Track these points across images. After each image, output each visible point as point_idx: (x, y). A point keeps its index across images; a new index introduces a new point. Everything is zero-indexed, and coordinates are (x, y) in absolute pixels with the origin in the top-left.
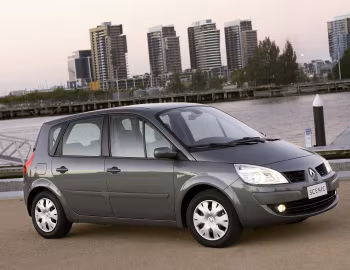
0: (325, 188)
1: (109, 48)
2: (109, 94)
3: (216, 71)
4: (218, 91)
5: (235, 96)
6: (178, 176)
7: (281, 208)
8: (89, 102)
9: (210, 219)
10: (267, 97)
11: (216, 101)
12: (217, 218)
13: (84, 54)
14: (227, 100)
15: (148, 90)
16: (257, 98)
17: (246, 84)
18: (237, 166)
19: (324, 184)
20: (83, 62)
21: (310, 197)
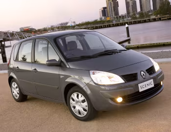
0: (153, 83)
1: (113, 6)
2: (112, 21)
3: (149, 12)
4: (148, 18)
5: (155, 20)
6: (61, 77)
7: (120, 100)
8: (104, 24)
9: (79, 104)
10: (166, 20)
11: (148, 22)
12: (82, 103)
13: (105, 8)
14: (152, 21)
15: (125, 19)
16: (162, 20)
17: (159, 15)
18: (91, 72)
19: (152, 80)
20: (104, 11)
21: (141, 90)
